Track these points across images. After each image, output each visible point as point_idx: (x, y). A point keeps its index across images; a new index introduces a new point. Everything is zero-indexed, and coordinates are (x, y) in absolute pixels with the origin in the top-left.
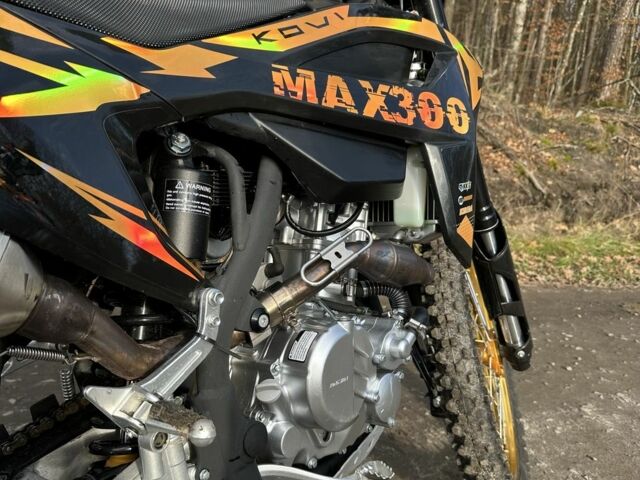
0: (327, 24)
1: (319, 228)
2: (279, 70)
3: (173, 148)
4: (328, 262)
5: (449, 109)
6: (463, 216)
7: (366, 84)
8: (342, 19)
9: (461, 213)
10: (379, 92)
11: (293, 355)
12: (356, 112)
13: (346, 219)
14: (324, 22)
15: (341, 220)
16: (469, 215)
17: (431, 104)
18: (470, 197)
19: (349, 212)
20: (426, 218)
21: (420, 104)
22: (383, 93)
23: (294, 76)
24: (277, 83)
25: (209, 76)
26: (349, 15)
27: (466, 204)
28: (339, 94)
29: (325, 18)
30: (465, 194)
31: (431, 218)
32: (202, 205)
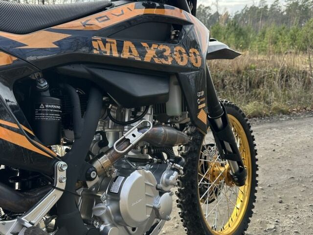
0: (123, 14)
1: (126, 120)
2: (96, 40)
3: (37, 87)
4: (128, 140)
5: (190, 55)
6: (201, 109)
7: (145, 45)
8: (131, 10)
9: (199, 108)
10: (152, 48)
11: (112, 190)
12: (140, 59)
13: (141, 113)
14: (121, 13)
15: (139, 114)
16: (203, 108)
17: (180, 53)
18: (204, 99)
19: (142, 110)
20: (182, 111)
21: (175, 53)
22: (154, 49)
23: (105, 43)
24: (95, 47)
25: (56, 46)
26: (135, 9)
27: (202, 103)
28: (130, 51)
29: (122, 11)
30: (201, 98)
31: (185, 111)
32: (55, 116)
